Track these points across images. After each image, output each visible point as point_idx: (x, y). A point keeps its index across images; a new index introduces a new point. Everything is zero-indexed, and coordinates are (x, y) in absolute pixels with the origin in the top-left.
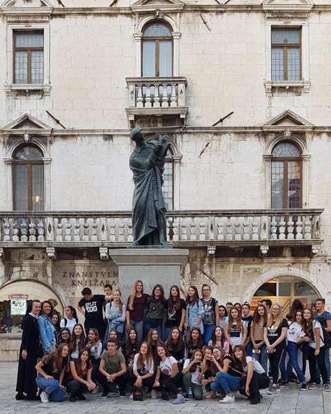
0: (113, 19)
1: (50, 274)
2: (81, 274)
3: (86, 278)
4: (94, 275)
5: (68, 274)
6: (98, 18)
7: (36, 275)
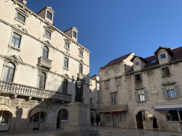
0: (38, 42)
1: (10, 103)
2: (20, 104)
3: (21, 105)
4: (24, 104)
5: (16, 103)
6: (35, 40)
7: (6, 103)
